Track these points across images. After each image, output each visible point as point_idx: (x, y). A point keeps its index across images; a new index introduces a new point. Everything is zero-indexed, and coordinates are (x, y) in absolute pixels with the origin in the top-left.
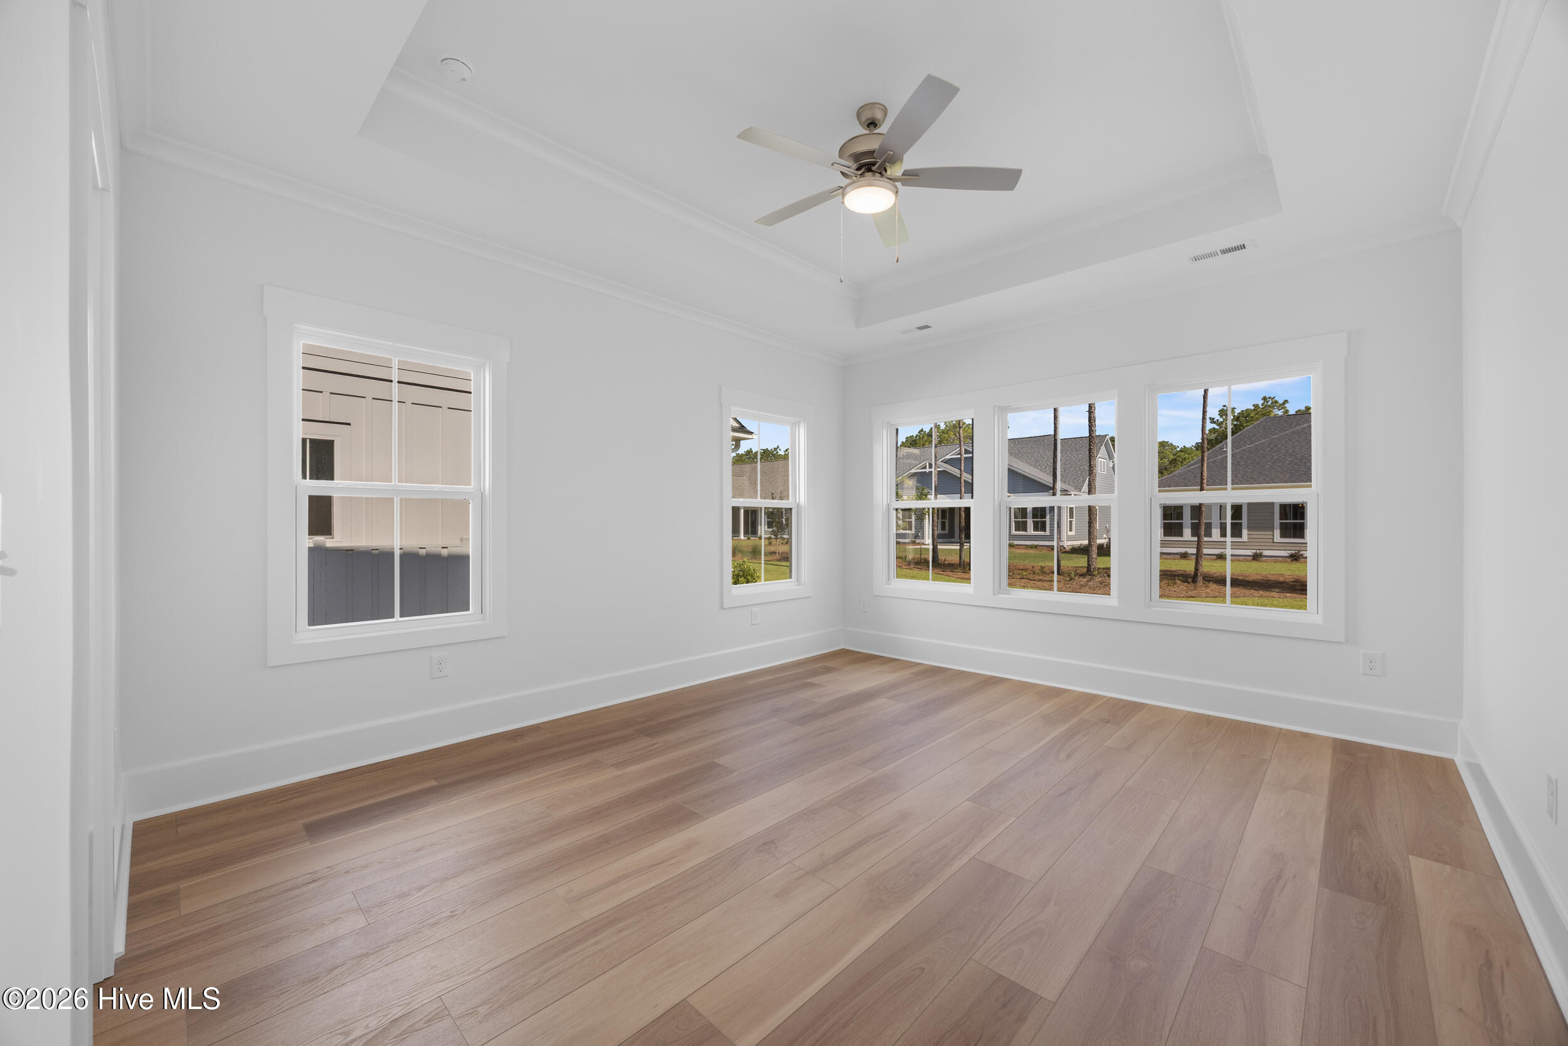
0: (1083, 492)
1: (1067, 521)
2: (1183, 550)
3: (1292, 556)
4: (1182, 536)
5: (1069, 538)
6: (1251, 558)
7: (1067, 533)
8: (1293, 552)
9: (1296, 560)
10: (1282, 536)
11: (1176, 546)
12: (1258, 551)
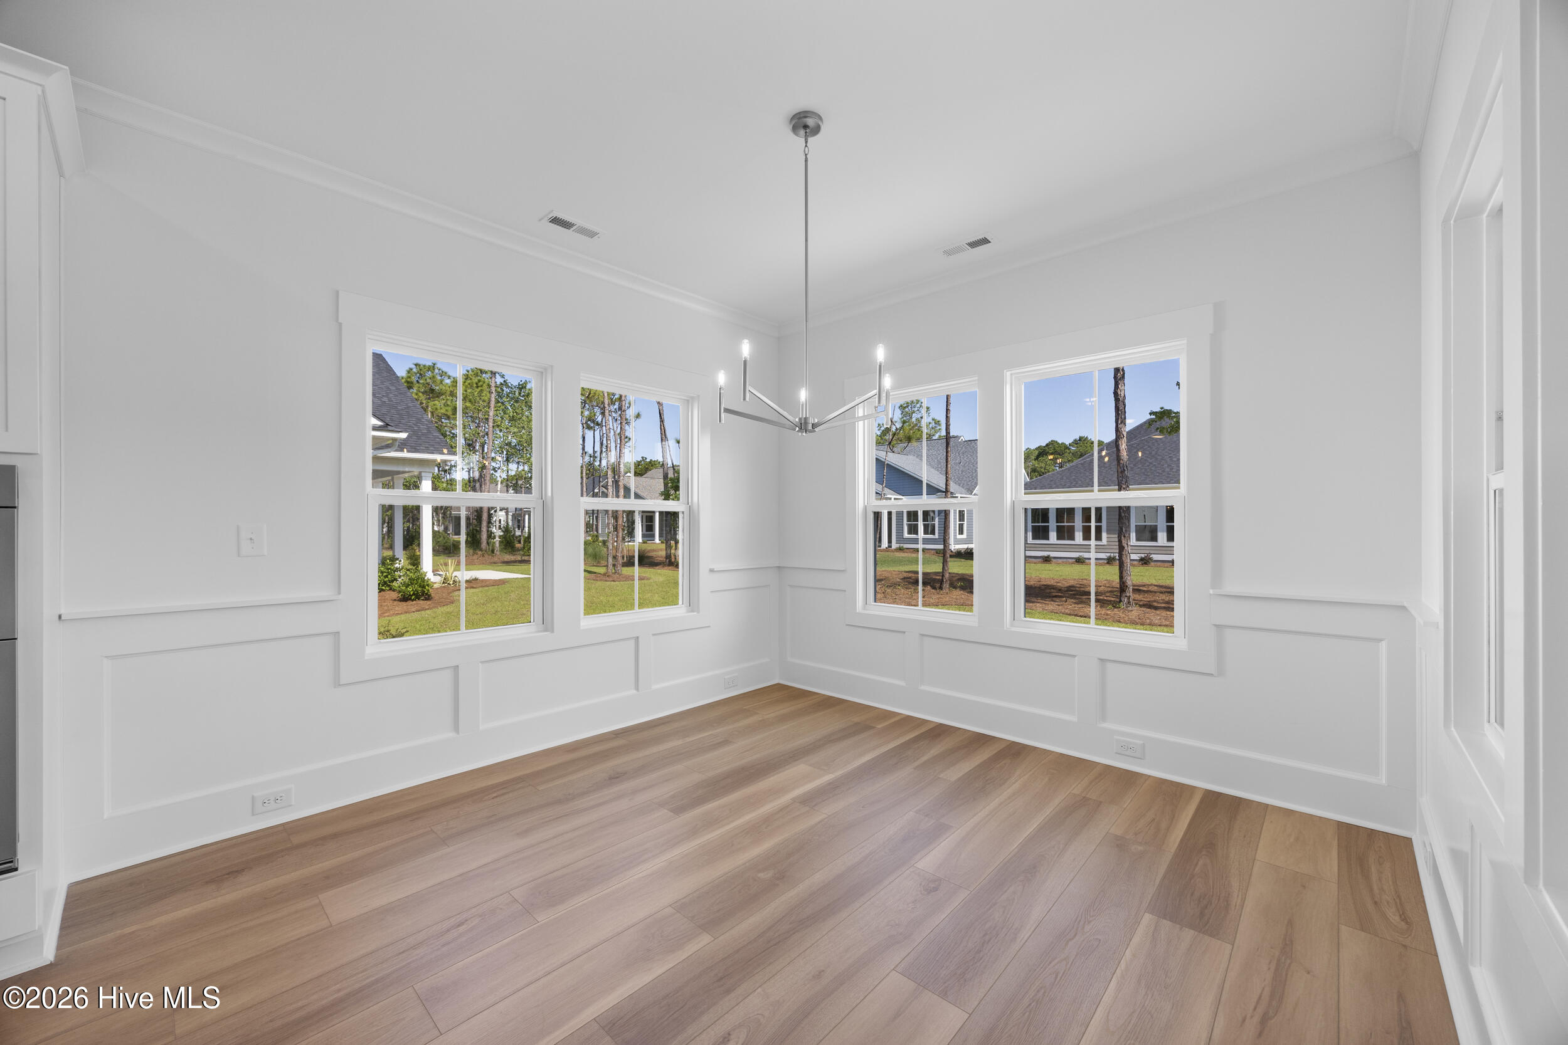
0: (974, 495)
1: (955, 524)
2: (1045, 554)
3: (1142, 559)
4: (1048, 539)
5: (957, 542)
6: (1106, 562)
7: (955, 536)
8: (1143, 556)
9: (1145, 563)
10: (1138, 539)
11: (1043, 549)
12: (1112, 554)
